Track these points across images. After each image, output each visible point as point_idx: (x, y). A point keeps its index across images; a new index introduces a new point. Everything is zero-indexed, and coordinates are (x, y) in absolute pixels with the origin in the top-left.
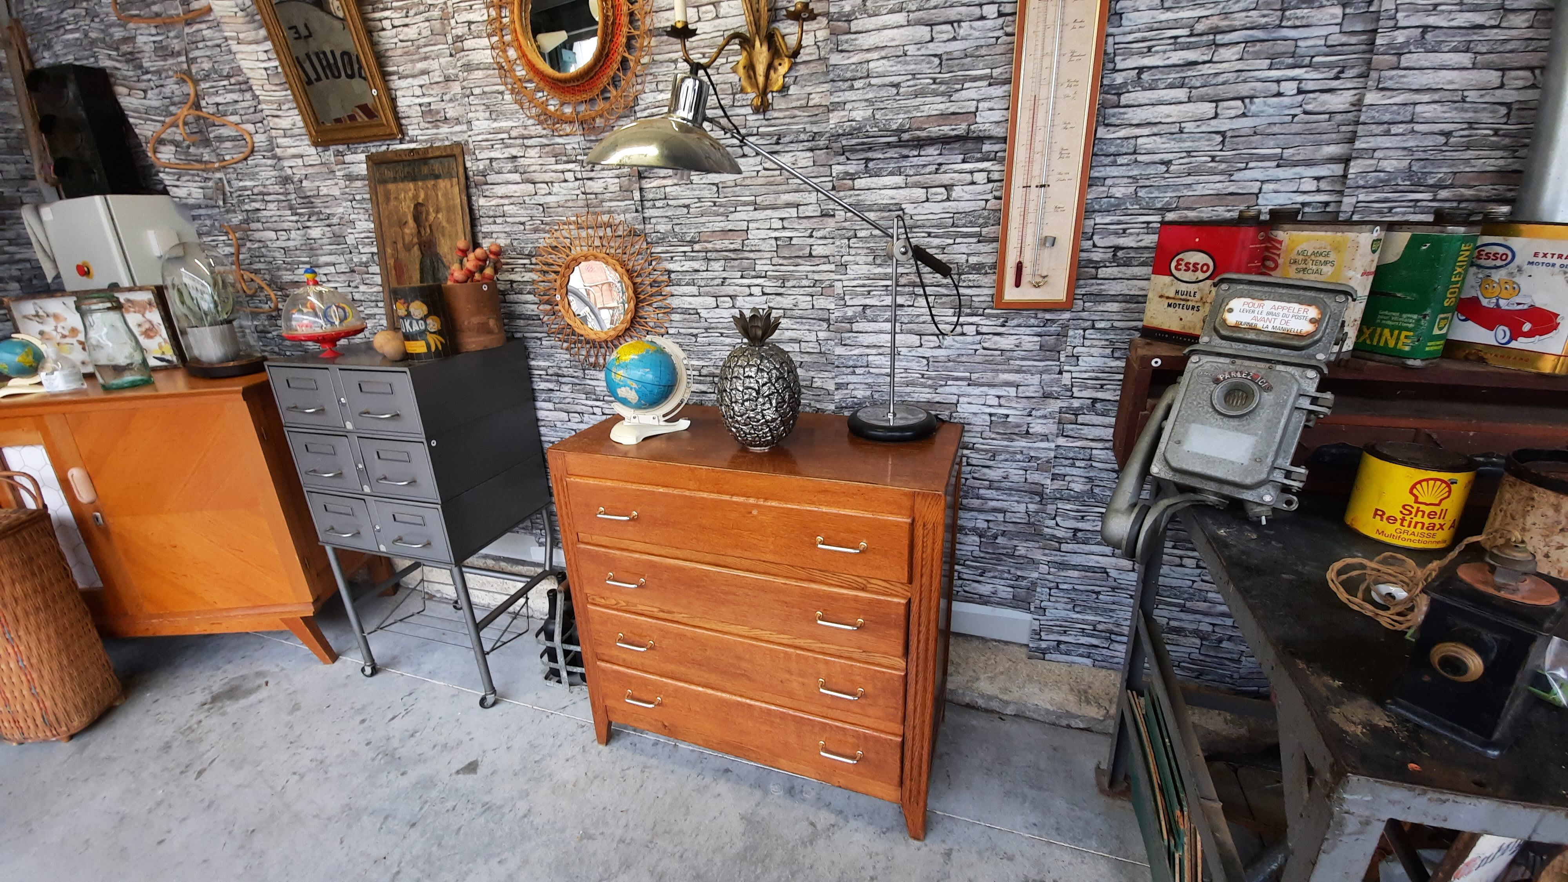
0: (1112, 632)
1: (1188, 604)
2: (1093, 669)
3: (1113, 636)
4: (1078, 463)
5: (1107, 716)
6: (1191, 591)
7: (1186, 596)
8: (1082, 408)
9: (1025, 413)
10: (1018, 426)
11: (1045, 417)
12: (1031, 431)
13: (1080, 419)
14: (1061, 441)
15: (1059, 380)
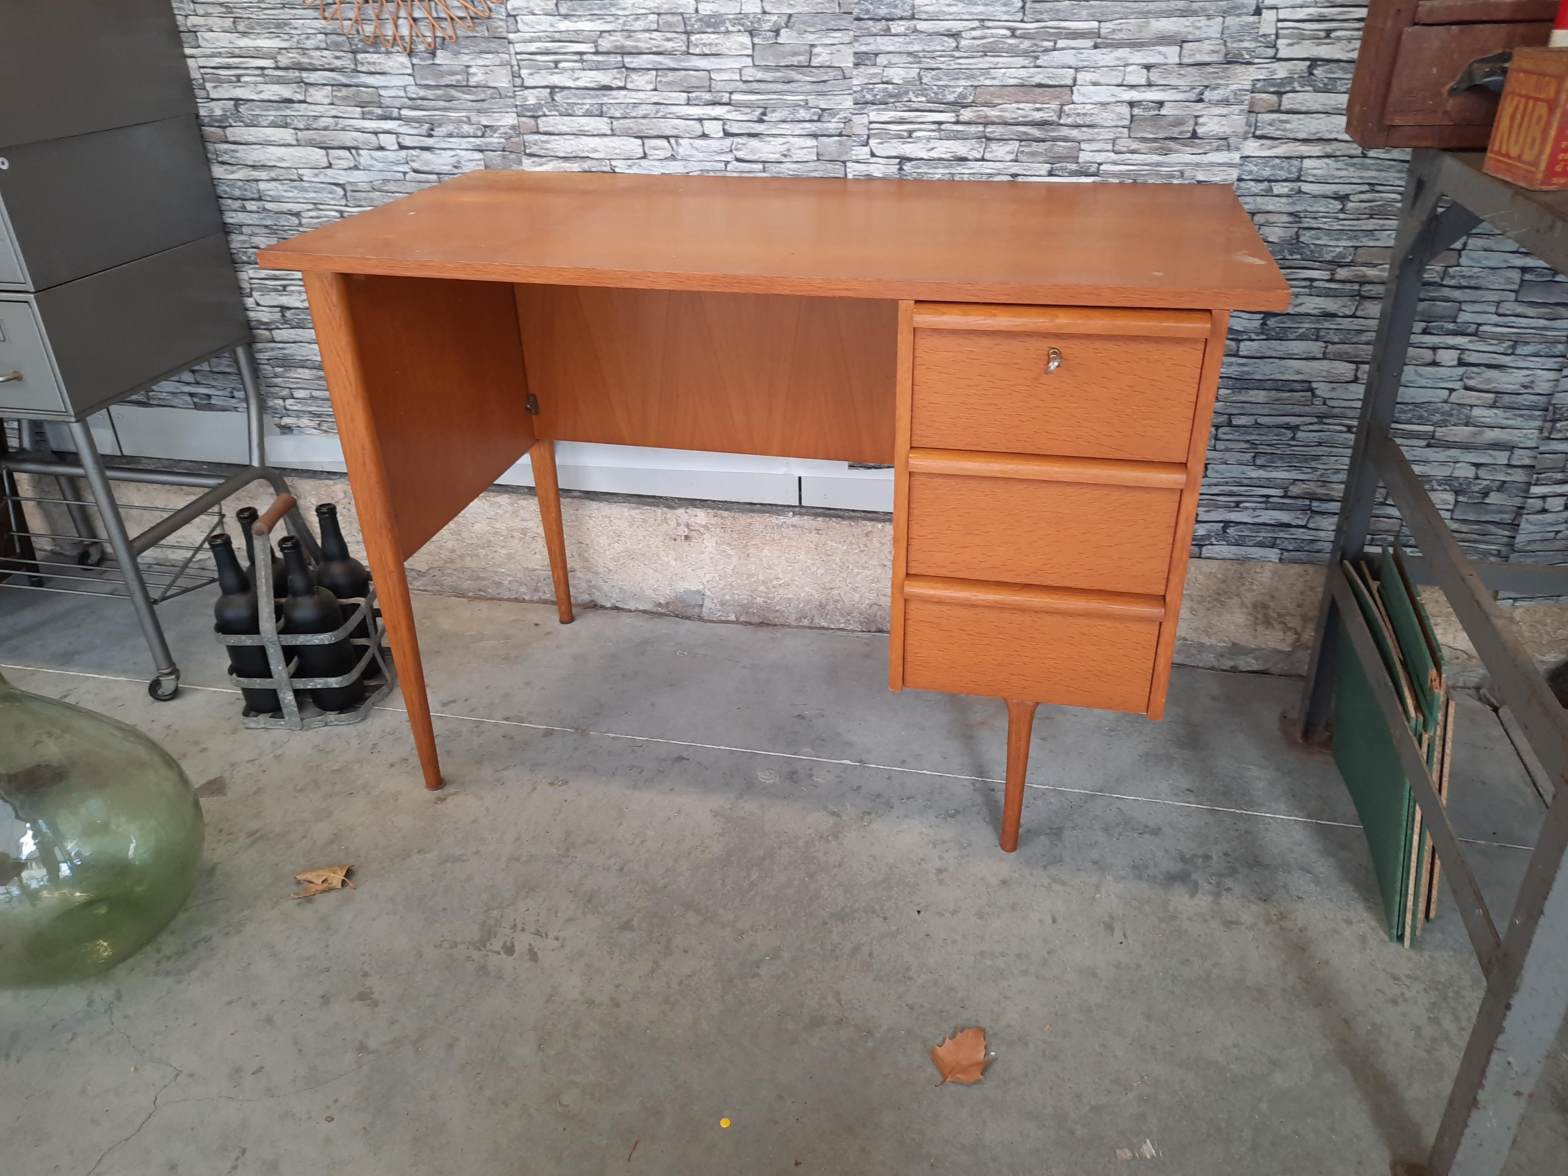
0: (1313, 497)
1: (1440, 432)
2: (1279, 565)
3: (1315, 504)
4: (1278, 189)
5: (1297, 645)
6: (1447, 407)
7: (1438, 417)
8: (1290, 80)
9: (1192, 96)
10: (1179, 122)
11: (1226, 102)
12: (1200, 131)
13: (1288, 101)
14: (1252, 147)
15: (1255, 26)
